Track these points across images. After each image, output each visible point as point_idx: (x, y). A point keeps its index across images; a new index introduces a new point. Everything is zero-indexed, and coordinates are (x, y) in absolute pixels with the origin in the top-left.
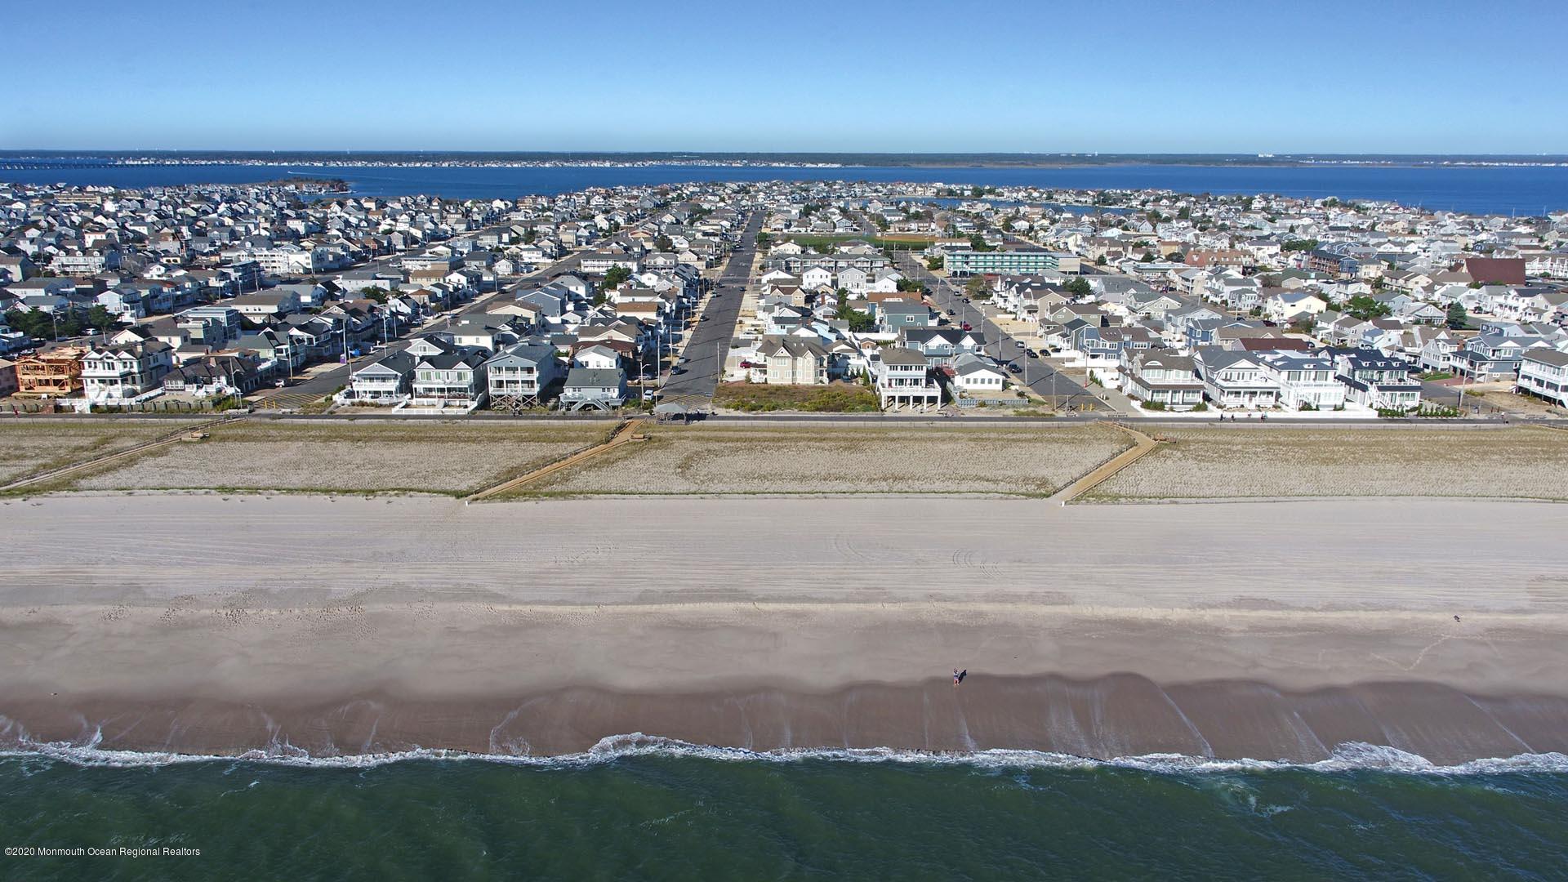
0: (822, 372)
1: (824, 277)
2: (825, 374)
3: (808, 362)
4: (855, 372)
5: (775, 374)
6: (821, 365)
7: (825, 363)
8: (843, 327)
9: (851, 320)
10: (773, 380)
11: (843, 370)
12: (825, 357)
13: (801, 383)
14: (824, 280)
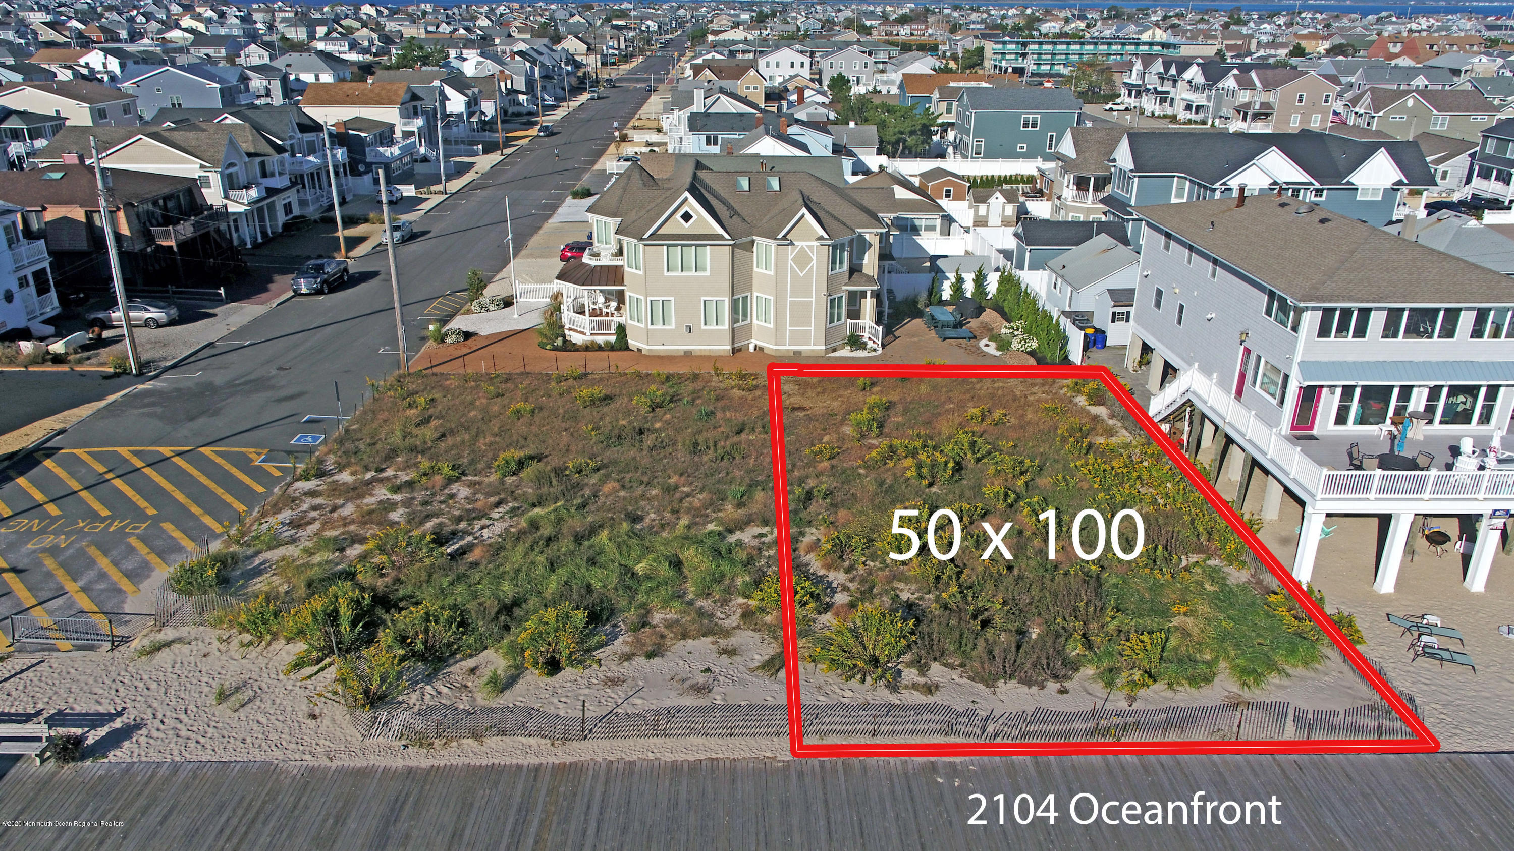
0: (855, 299)
1: (797, 65)
2: (868, 305)
3: (802, 259)
4: (969, 287)
5: (659, 312)
6: (855, 270)
7: (870, 263)
8: (864, 144)
9: (882, 126)
10: (649, 336)
11: (925, 279)
12: (871, 235)
13: (770, 346)
14: (797, 69)
